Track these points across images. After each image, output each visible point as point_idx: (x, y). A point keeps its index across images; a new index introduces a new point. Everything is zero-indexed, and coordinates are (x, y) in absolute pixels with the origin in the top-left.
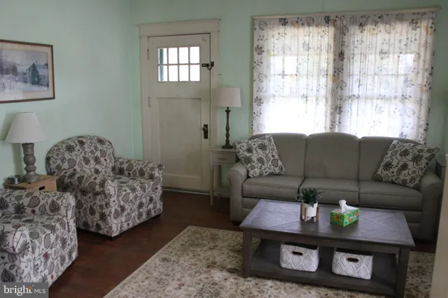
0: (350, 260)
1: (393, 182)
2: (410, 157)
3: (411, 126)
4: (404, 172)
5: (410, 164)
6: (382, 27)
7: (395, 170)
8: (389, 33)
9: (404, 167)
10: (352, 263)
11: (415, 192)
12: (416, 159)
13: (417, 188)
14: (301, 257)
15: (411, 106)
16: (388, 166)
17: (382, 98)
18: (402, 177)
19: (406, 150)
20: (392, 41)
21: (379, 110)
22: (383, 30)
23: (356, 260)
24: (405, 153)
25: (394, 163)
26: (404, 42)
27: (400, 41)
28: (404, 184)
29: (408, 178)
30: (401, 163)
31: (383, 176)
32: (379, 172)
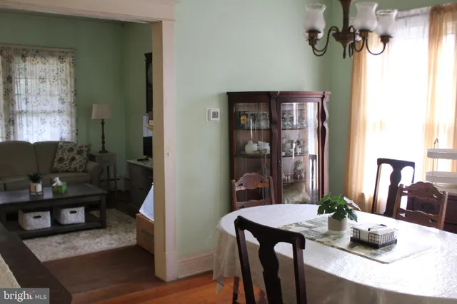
0: (72, 212)
1: (67, 171)
2: (75, 152)
3: (67, 132)
4: (74, 163)
5: (77, 157)
6: (39, 59)
7: (67, 162)
8: (45, 64)
9: (73, 159)
10: (73, 215)
11: (85, 174)
12: (80, 152)
13: (85, 171)
14: (41, 219)
15: (66, 117)
16: (61, 160)
17: (45, 112)
18: (73, 166)
19: (71, 148)
20: (47, 70)
21: (43, 122)
22: (40, 62)
23: (75, 212)
24: (71, 150)
25: (65, 157)
26: (56, 72)
27: (53, 70)
28: (75, 170)
29: (78, 166)
30: (70, 157)
31: (58, 168)
32: (55, 166)
